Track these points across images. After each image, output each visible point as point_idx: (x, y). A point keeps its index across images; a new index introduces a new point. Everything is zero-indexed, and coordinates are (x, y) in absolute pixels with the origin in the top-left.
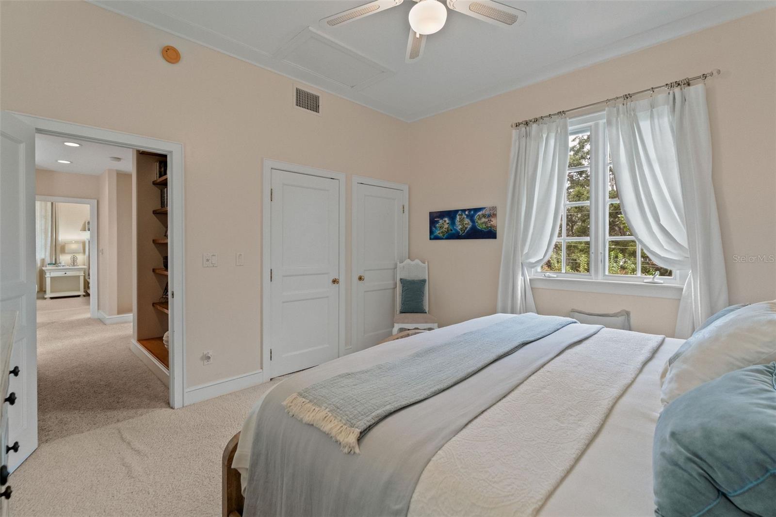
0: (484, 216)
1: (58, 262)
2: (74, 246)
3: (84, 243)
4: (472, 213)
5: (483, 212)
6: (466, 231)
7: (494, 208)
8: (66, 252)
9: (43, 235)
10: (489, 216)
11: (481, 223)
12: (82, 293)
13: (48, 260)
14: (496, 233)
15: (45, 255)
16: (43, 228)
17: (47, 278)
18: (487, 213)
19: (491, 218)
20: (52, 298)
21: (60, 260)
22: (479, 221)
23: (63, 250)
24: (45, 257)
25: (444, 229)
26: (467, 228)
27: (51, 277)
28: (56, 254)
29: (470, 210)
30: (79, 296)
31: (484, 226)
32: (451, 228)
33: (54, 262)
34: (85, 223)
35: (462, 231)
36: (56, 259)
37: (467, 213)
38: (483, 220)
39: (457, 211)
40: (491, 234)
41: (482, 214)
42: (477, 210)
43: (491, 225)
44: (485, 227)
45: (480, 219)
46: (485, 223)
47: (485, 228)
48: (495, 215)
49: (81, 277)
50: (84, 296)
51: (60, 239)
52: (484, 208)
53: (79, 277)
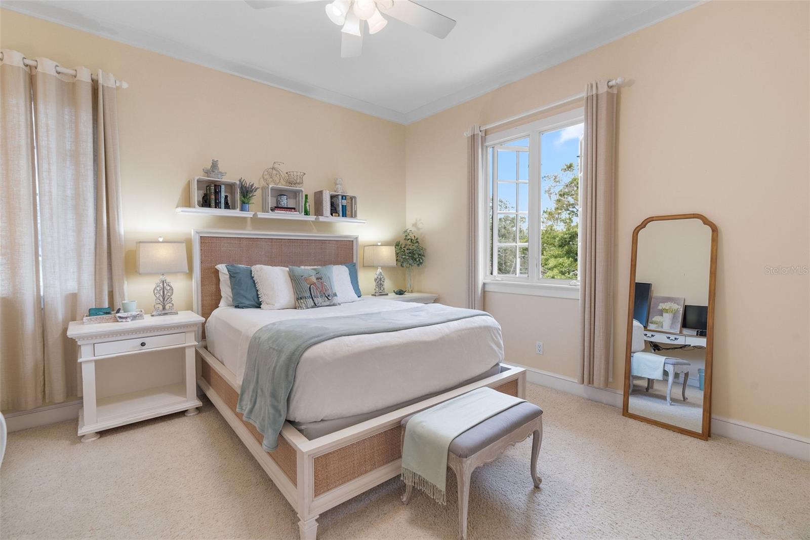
1: (118, 305)
2: (164, 253)
3: (188, 243)
8: (142, 270)
9: (70, 215)
12: (191, 402)
13: (88, 299)
15: (79, 282)
16: (69, 192)
17: (83, 366)
20: (102, 434)
21: (123, 298)
23: (132, 266)
24: (79, 289)
27: (96, 362)
28: (111, 279)
30: (182, 414)
33: (106, 305)
34: (189, 185)
36: (111, 294)
49: (187, 351)
50: (198, 409)
51: (122, 231)
53: (182, 350)
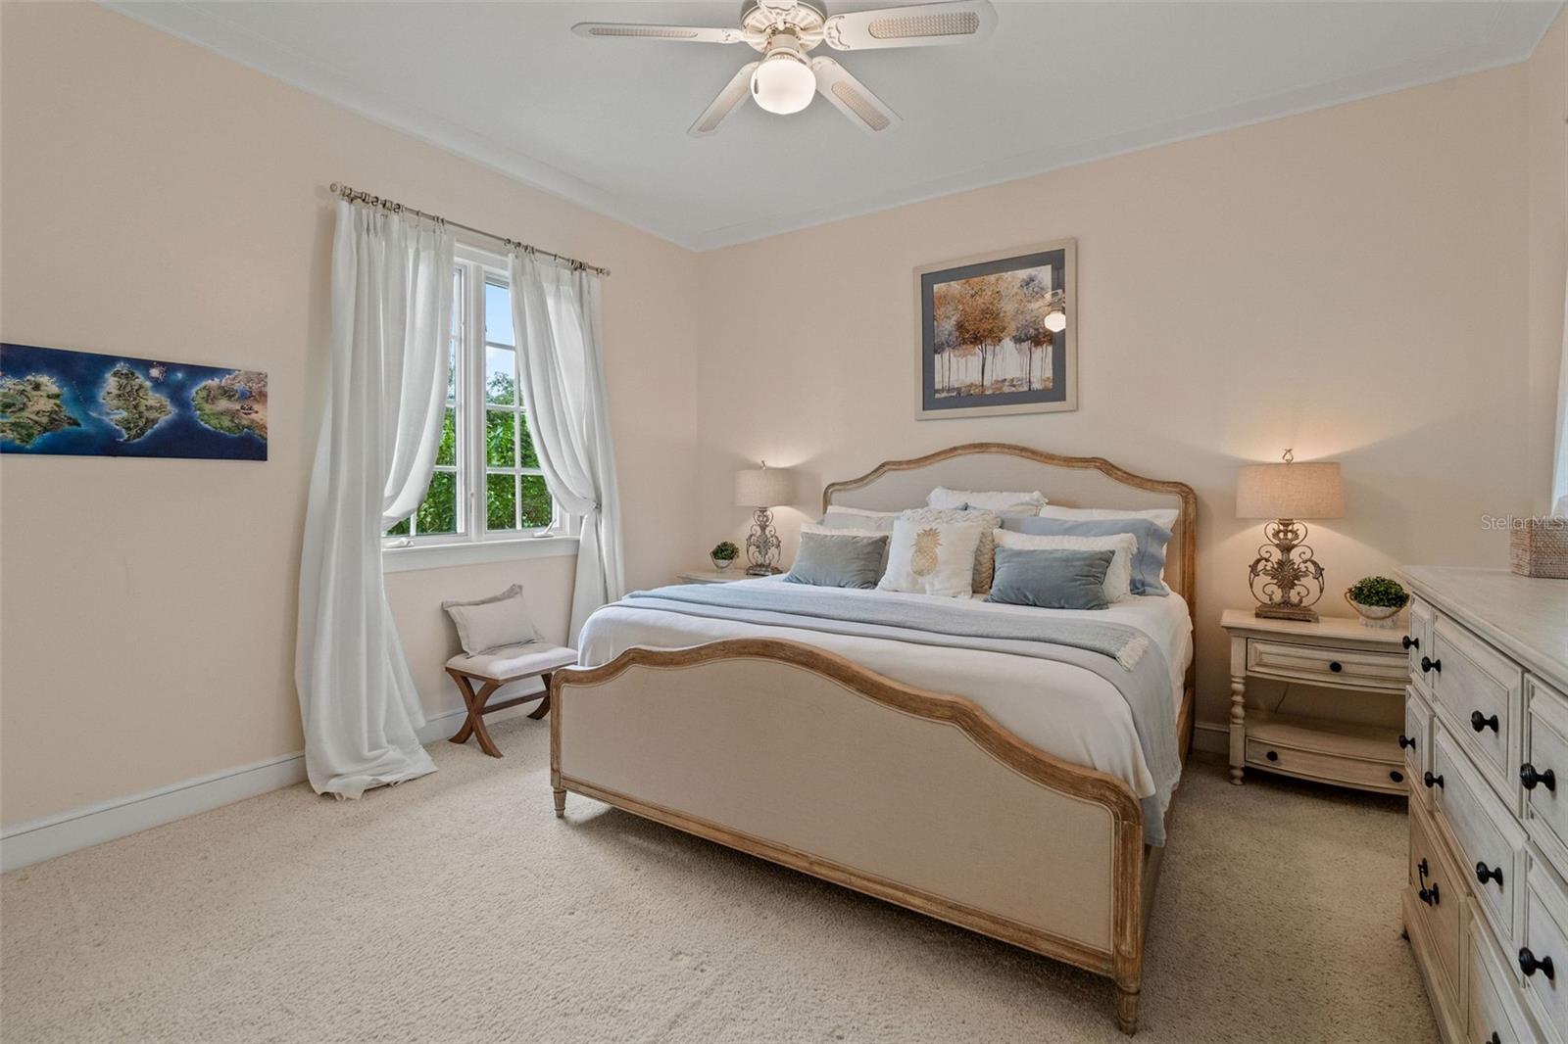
0: (227, 393)
4: (179, 379)
5: (225, 381)
6: (149, 432)
7: (261, 377)
10: (246, 396)
11: (213, 413)
14: (266, 444)
18: (239, 386)
19: (247, 403)
22: (207, 407)
25: (25, 414)
26: (154, 421)
29: (169, 367)
31: (226, 422)
32: (68, 411)
35: (128, 429)
37: (155, 372)
38: (223, 404)
39: (108, 361)
40: (250, 447)
41: (220, 387)
42: (197, 372)
43: (253, 421)
44: (230, 424)
45: (210, 398)
46: (233, 415)
47: (229, 430)
48: (262, 396)
52: (228, 371)
